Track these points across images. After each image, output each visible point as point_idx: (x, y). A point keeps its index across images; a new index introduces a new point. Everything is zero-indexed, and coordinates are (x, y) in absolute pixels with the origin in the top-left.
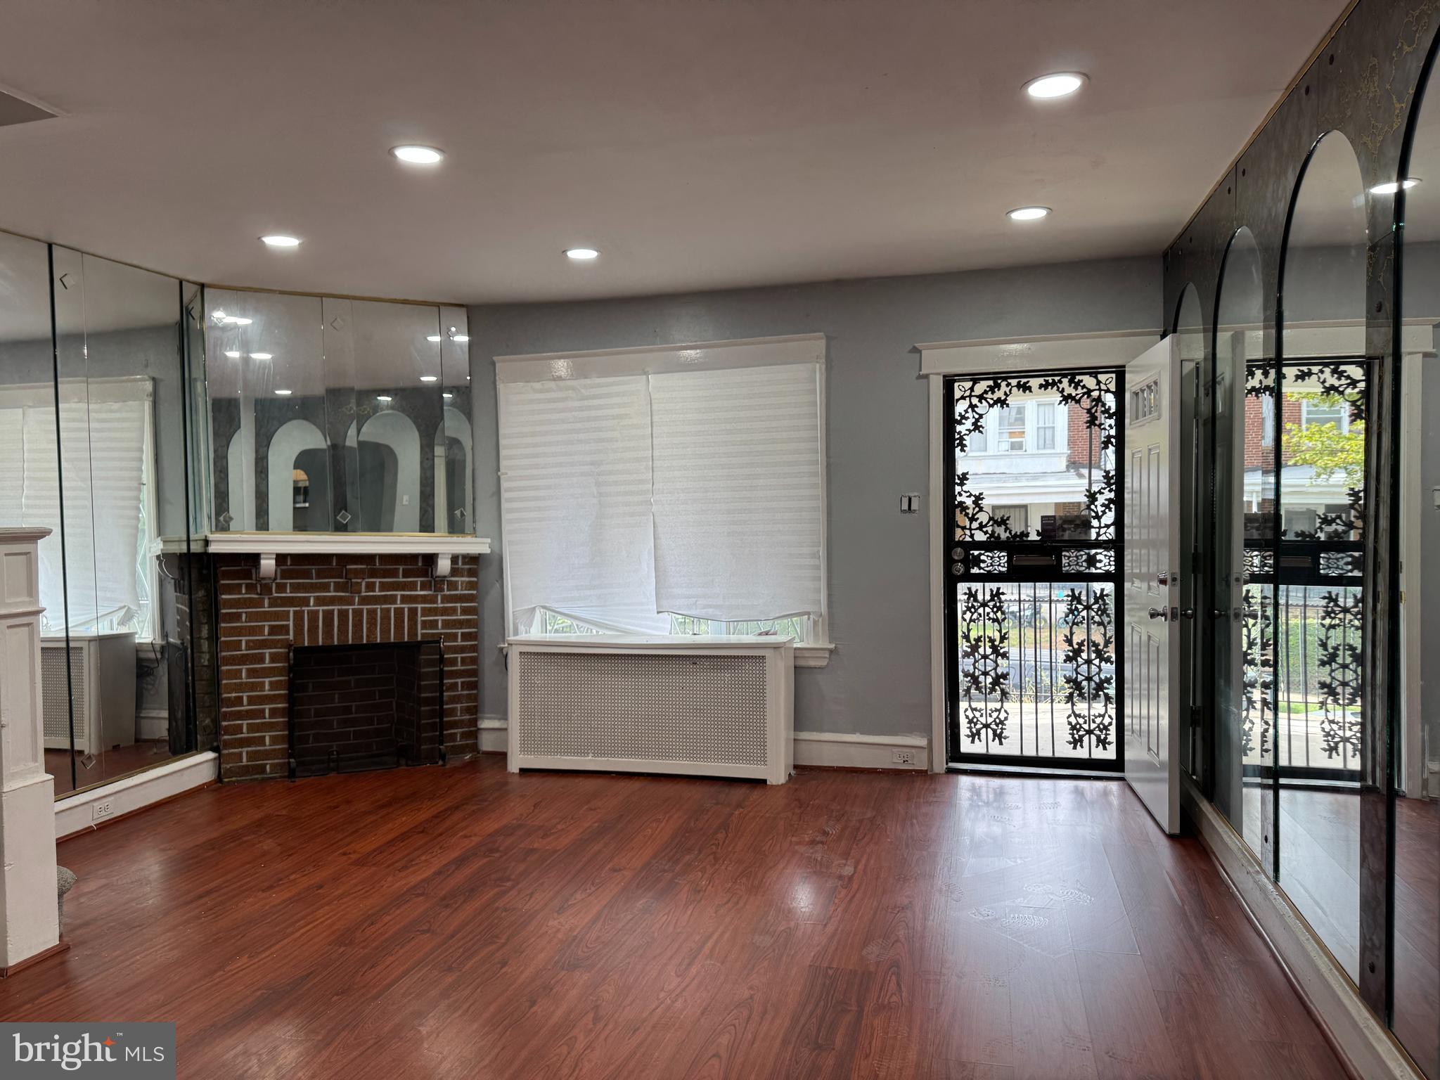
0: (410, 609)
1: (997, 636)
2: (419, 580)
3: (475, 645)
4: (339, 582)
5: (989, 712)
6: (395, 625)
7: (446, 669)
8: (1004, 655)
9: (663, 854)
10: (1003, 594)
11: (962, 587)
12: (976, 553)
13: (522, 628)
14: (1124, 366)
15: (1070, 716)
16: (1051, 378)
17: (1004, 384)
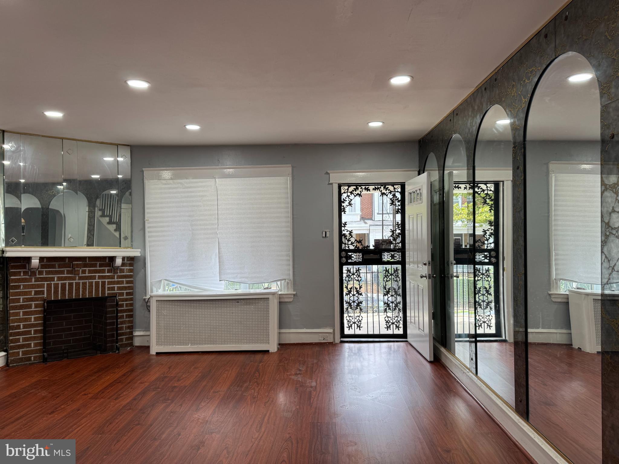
0: (102, 282)
1: (358, 287)
2: (106, 268)
3: (132, 298)
4: (69, 270)
5: (355, 317)
6: (95, 289)
7: (119, 309)
8: (361, 294)
9: (234, 384)
10: (360, 270)
11: (345, 268)
12: (350, 254)
13: (154, 289)
14: (405, 183)
15: (385, 317)
16: (378, 186)
17: (360, 188)
